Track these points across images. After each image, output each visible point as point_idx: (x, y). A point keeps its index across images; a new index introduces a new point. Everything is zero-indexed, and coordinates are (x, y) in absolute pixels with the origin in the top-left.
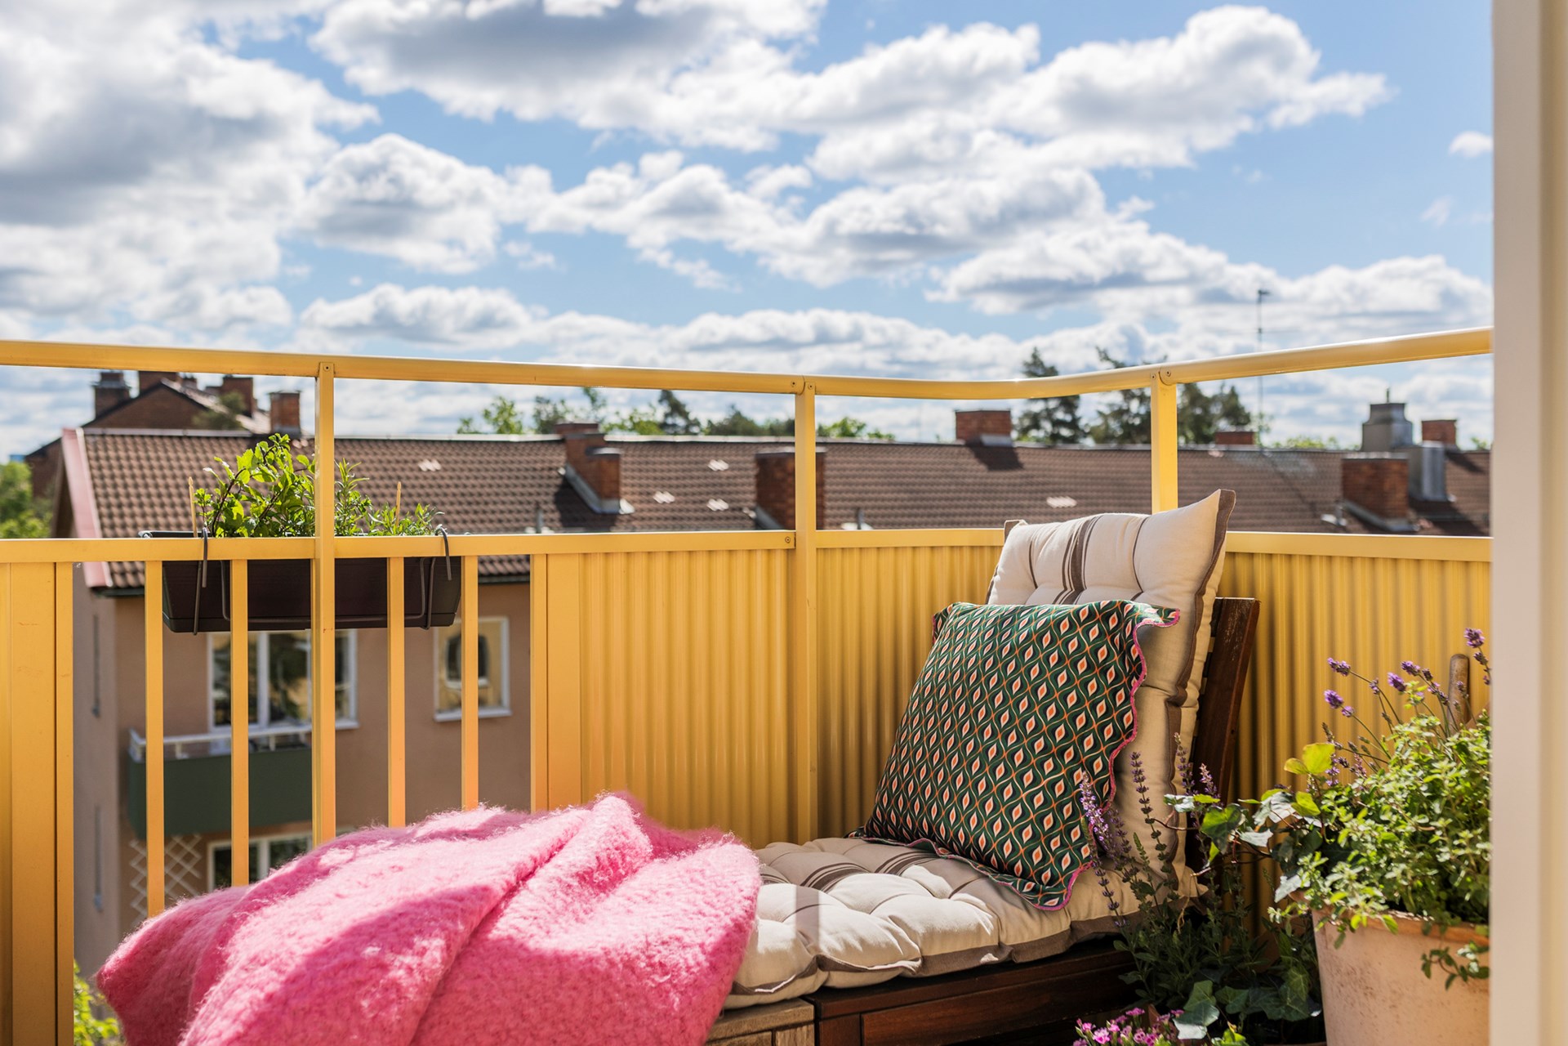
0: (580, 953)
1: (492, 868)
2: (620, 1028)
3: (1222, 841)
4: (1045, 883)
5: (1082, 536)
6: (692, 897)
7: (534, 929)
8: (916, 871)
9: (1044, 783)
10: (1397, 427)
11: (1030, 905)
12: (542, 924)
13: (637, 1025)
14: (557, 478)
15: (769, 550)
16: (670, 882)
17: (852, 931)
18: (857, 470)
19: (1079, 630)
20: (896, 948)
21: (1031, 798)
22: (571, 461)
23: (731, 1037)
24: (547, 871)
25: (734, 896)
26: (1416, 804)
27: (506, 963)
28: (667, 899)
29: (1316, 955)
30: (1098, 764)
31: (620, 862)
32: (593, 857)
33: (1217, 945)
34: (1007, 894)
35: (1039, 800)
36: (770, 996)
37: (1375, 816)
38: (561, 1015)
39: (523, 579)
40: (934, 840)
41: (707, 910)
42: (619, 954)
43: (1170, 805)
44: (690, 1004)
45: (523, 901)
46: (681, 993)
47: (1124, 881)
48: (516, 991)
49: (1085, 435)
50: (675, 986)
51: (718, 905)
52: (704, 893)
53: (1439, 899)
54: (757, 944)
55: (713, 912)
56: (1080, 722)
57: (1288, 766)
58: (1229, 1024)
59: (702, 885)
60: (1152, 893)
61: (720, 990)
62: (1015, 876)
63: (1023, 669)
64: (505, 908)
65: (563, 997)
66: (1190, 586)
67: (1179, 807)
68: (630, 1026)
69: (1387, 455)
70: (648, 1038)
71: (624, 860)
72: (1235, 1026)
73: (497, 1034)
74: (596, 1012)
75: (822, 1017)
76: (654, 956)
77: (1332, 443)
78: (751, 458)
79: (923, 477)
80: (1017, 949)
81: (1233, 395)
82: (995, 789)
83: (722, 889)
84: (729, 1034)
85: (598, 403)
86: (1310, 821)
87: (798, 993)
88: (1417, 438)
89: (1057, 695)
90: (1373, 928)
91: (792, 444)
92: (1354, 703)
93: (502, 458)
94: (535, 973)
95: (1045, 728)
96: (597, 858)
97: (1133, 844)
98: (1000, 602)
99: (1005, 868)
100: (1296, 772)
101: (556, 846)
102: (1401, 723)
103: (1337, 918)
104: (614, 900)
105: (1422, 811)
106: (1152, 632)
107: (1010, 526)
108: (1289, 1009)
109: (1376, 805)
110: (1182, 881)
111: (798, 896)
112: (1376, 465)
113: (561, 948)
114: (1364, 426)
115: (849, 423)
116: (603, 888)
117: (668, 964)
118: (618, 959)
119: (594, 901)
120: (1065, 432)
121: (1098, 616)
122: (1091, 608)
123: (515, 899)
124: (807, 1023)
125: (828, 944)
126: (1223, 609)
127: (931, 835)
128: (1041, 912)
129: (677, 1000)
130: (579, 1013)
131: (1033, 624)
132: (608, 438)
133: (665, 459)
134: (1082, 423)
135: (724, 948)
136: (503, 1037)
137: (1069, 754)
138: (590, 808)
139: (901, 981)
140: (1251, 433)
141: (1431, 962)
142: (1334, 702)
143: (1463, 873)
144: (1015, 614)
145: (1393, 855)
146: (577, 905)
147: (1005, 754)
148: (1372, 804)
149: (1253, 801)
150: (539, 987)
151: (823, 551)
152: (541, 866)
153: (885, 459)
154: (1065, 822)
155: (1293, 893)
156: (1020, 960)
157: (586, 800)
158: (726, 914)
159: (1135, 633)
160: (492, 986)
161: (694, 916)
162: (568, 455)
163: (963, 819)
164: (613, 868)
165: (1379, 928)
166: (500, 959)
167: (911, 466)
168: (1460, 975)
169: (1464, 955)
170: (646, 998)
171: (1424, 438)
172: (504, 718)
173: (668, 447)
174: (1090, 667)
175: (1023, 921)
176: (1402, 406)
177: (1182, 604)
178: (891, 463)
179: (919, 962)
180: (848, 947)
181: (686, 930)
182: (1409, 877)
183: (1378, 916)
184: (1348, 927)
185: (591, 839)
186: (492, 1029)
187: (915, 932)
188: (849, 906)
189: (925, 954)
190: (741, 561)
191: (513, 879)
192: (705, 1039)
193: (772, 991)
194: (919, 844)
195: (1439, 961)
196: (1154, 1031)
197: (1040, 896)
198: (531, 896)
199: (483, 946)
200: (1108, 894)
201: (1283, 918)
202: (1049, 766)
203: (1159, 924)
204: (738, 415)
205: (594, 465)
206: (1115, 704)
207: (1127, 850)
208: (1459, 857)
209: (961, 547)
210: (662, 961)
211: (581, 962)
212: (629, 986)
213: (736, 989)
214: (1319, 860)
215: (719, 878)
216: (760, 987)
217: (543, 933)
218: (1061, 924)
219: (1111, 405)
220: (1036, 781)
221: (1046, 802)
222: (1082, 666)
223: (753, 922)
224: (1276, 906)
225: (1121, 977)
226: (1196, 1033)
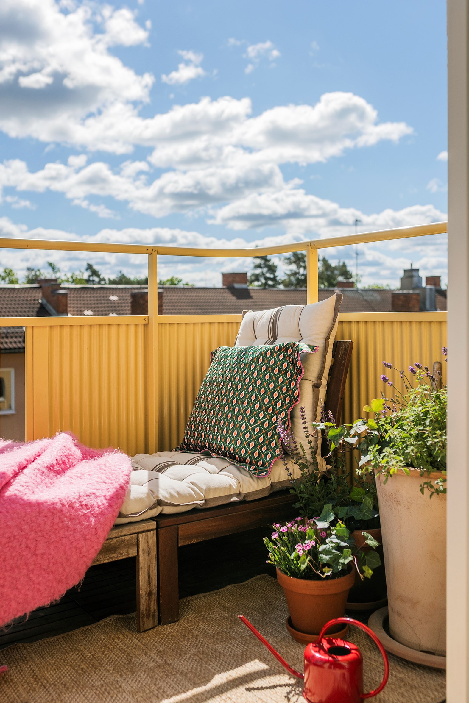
0: (48, 501)
1: (7, 464)
2: (67, 533)
3: (337, 442)
4: (260, 466)
5: (276, 315)
6: (100, 475)
7: (27, 491)
8: (203, 464)
9: (259, 422)
10: (415, 279)
11: (253, 475)
12: (30, 489)
13: (75, 532)
14: (38, 304)
15: (136, 324)
16: (90, 470)
17: (174, 489)
18: (177, 299)
19: (275, 355)
20: (193, 495)
21: (253, 429)
22: (44, 296)
23: (118, 537)
24: (34, 465)
25: (120, 474)
26: (419, 421)
27: (13, 506)
28: (89, 477)
29: (376, 490)
30: (283, 414)
31: (67, 461)
32: (55, 459)
33: (335, 489)
34: (243, 471)
35: (257, 430)
36: (136, 518)
37: (401, 427)
38: (39, 529)
39: (21, 350)
40: (210, 450)
41: (107, 481)
42: (66, 501)
43: (314, 427)
44: (99, 522)
45: (21, 479)
46: (95, 517)
47: (295, 464)
48: (18, 518)
49: (279, 284)
50: (92, 514)
51: (113, 478)
52: (106, 474)
53: (427, 461)
54: (130, 494)
55: (110, 481)
56: (275, 395)
57: (365, 409)
58: (339, 520)
59: (105, 470)
60: (307, 468)
61: (113, 516)
62: (246, 463)
63: (250, 373)
64: (13, 482)
65: (40, 520)
66: (324, 335)
67: (318, 428)
68: (72, 533)
69: (411, 292)
70: (80, 538)
71: (69, 461)
72: (341, 521)
73: (9, 538)
74: (56, 527)
75: (160, 527)
76: (83, 501)
77: (388, 287)
78: (129, 294)
79: (207, 303)
80: (247, 495)
81: (344, 266)
82: (238, 426)
83: (114, 472)
84: (117, 536)
85: (56, 270)
86: (373, 432)
87: (149, 517)
88: (424, 284)
89: (265, 384)
90: (400, 475)
91: (147, 288)
92: (393, 380)
93: (12, 295)
94: (27, 510)
95: (260, 399)
96: (57, 460)
97: (299, 447)
98: (240, 345)
99: (242, 461)
100: (368, 411)
101: (37, 455)
102: (412, 388)
103: (385, 471)
104: (64, 478)
105: (420, 424)
106: (307, 355)
107: (245, 313)
108: (364, 515)
109: (402, 424)
110: (320, 464)
111: (149, 475)
112: (406, 296)
113: (39, 499)
114: (402, 279)
115: (174, 279)
116: (59, 473)
117: (89, 505)
118: (66, 503)
119: (55, 478)
120: (270, 283)
121: (283, 349)
122: (280, 346)
123: (18, 478)
124: (153, 530)
125: (163, 495)
126: (338, 346)
127: (209, 448)
128: (258, 478)
129: (93, 520)
130: (48, 528)
131: (255, 354)
132: (62, 286)
133: (89, 295)
134: (278, 279)
135: (115, 497)
136: (12, 539)
137: (271, 410)
138: (53, 439)
139: (195, 510)
140: (353, 283)
141: (424, 487)
142: (385, 380)
143: (437, 449)
144: (247, 350)
145: (408, 443)
146: (47, 480)
147: (242, 411)
148: (400, 423)
149: (351, 425)
150: (29, 517)
151: (161, 324)
152: (30, 464)
153: (190, 294)
154: (268, 439)
155: (366, 462)
156: (248, 499)
157: (51, 435)
158: (116, 482)
159: (299, 356)
160: (7, 516)
161: (102, 484)
162: (43, 293)
163: (223, 440)
164: (64, 464)
165: (402, 474)
166: (10, 505)
167: (202, 298)
168: (436, 492)
169: (437, 483)
170: (79, 520)
171: (427, 284)
172: (12, 415)
173: (90, 290)
174: (280, 371)
175: (250, 483)
176: (417, 270)
177: (320, 343)
178: (193, 296)
179: (204, 501)
180: (172, 495)
181: (97, 490)
182: (415, 452)
183: (401, 468)
184: (389, 475)
185: (53, 451)
186: (7, 535)
187: (202, 489)
188: (172, 479)
189: (206, 498)
190: (123, 329)
191: (17, 469)
192: (106, 538)
193: (137, 515)
194: (204, 452)
195: (427, 487)
196: (307, 526)
197: (257, 472)
198: (25, 476)
199: (3, 499)
200: (287, 469)
201: (362, 473)
202: (261, 415)
203: (309, 481)
204: (123, 275)
205: (55, 298)
206: (290, 387)
207: (297, 450)
208: (436, 442)
209: (223, 323)
210: (87, 503)
211: (49, 505)
212: (71, 515)
213: (121, 515)
214: (378, 447)
215: (113, 467)
216: (132, 514)
217: (31, 493)
218: (266, 483)
219: (291, 270)
220: (256, 422)
221: (260, 431)
222: (276, 371)
223: (128, 485)
224: (359, 468)
225: (293, 506)
226: (325, 525)
